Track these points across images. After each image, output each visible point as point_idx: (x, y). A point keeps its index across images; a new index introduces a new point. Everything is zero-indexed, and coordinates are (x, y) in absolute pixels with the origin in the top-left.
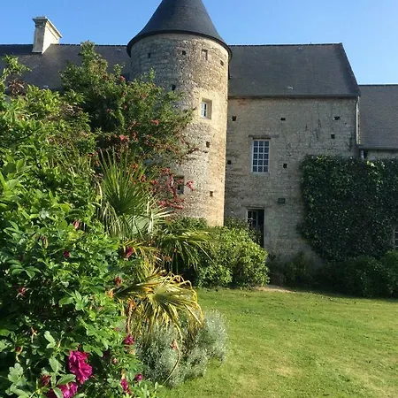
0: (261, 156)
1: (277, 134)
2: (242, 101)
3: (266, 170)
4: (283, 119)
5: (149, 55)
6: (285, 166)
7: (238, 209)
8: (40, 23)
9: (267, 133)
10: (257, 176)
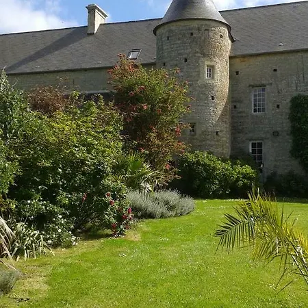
0: (259, 100)
1: (271, 81)
2: (242, 59)
3: (264, 110)
4: (275, 70)
5: (168, 37)
6: (278, 106)
7: (243, 142)
8: (92, 10)
9: (263, 82)
10: (257, 116)
